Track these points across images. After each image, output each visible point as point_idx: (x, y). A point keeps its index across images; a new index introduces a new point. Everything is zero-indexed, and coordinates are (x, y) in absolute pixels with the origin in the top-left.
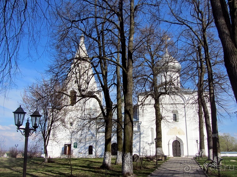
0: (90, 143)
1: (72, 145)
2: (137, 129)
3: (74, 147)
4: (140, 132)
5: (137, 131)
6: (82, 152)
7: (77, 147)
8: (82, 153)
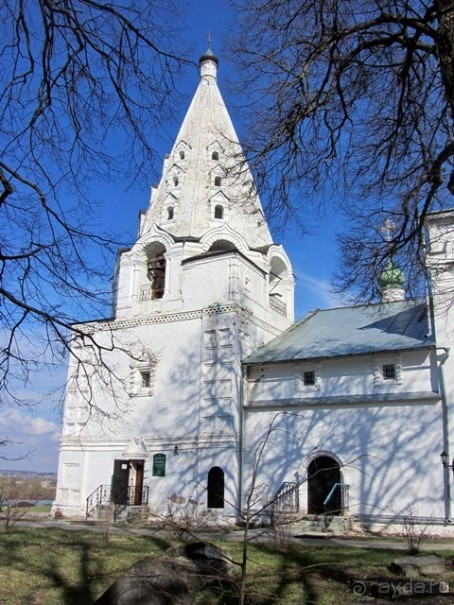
0: (215, 456)
1: (148, 466)
2: (430, 389)
3: (154, 475)
4: (443, 398)
5: (427, 396)
6: (185, 494)
7: (163, 474)
8: (182, 500)
